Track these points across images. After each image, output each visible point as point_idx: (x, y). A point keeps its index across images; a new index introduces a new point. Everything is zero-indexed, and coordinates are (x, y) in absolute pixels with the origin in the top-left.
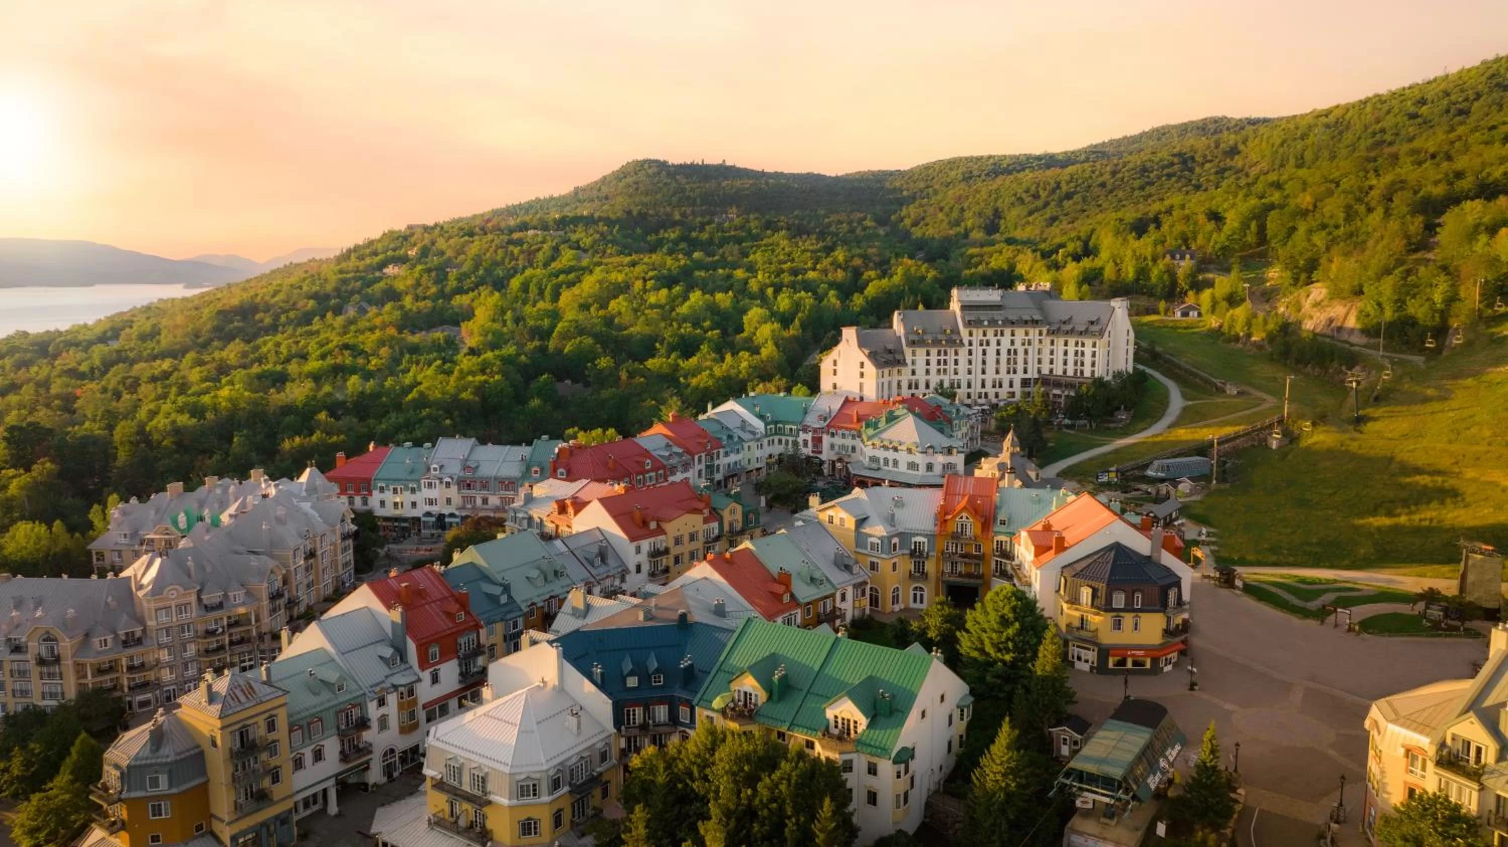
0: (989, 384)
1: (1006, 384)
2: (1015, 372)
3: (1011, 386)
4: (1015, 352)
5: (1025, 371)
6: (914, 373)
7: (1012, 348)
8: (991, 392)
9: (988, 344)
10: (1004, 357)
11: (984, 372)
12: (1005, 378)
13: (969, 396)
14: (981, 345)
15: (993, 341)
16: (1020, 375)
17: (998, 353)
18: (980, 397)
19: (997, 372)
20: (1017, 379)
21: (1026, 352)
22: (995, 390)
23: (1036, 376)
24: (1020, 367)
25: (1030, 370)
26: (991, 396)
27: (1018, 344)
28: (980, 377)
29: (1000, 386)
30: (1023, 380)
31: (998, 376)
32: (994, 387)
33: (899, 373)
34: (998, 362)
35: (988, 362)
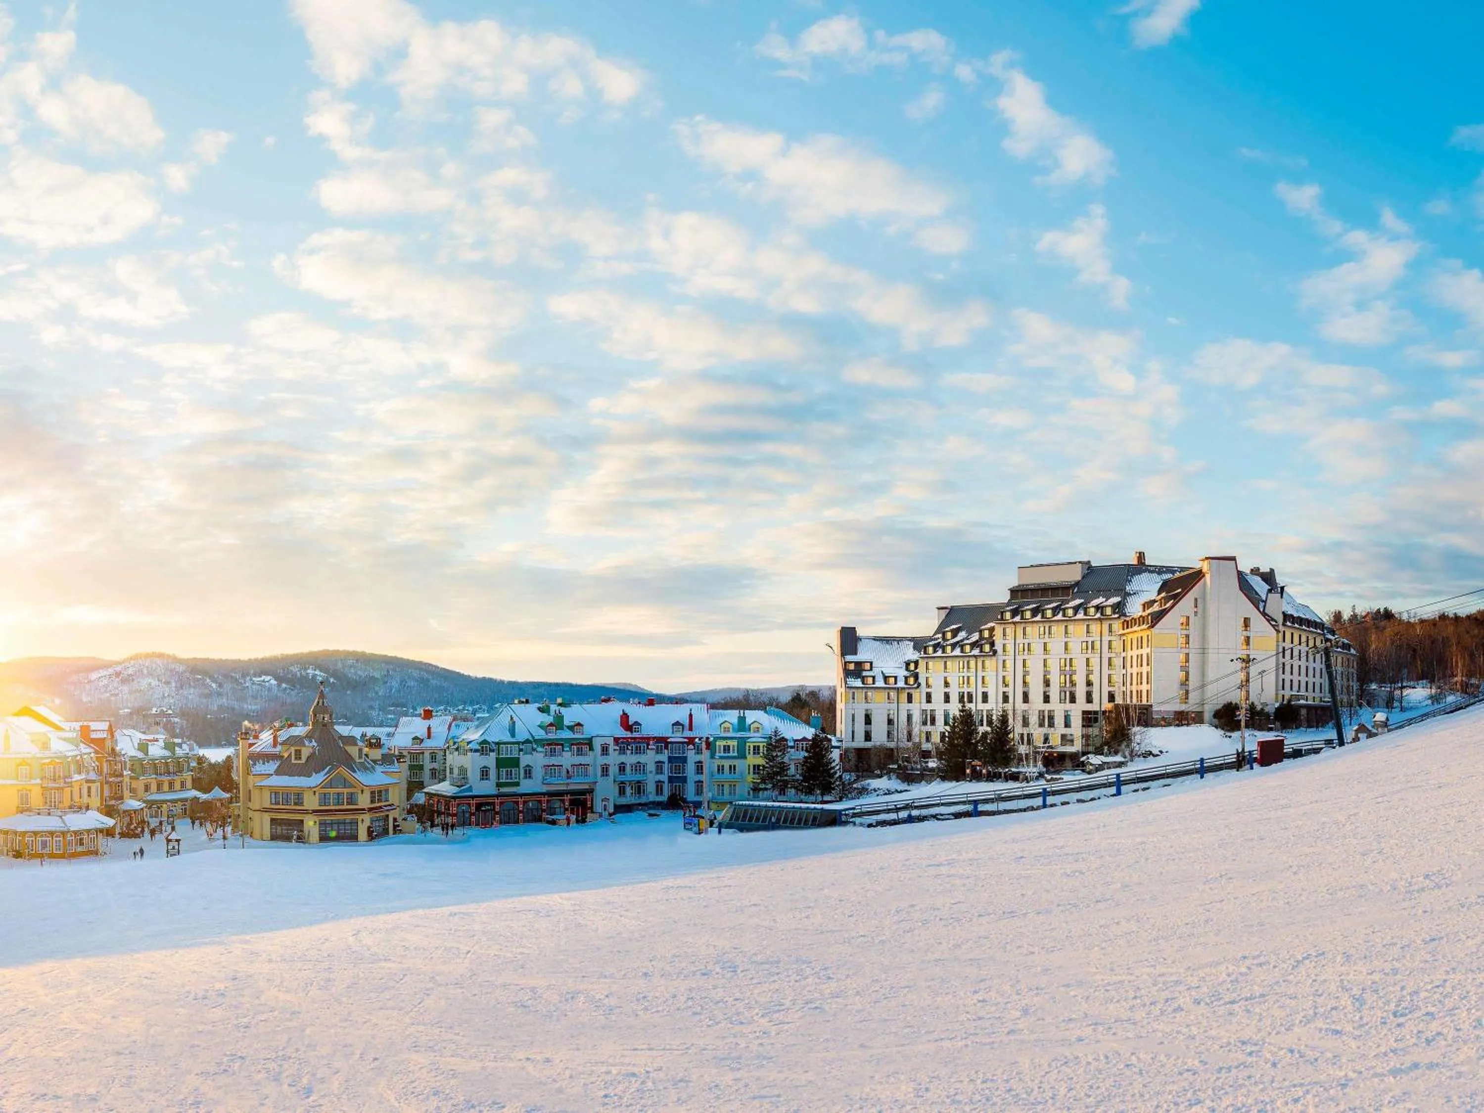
0: (1034, 719)
1: (1059, 720)
2: (1073, 699)
3: (1067, 725)
4: (1072, 664)
5: (1089, 700)
6: (929, 700)
7: (1067, 658)
8: (1038, 733)
9: (1030, 651)
10: (1055, 673)
11: (1026, 700)
12: (1058, 708)
14: (1021, 652)
15: (1037, 648)
16: (1081, 705)
17: (1046, 666)
19: (1047, 699)
20: (1076, 711)
21: (1089, 665)
22: (1044, 730)
23: (1107, 706)
24: (1081, 692)
25: (1095, 696)
26: (1038, 742)
27: (1075, 651)
28: (1021, 706)
29: (1051, 725)
30: (1085, 713)
31: (1047, 707)
32: (1041, 725)
33: (910, 699)
34: (1046, 682)
35: (1031, 681)
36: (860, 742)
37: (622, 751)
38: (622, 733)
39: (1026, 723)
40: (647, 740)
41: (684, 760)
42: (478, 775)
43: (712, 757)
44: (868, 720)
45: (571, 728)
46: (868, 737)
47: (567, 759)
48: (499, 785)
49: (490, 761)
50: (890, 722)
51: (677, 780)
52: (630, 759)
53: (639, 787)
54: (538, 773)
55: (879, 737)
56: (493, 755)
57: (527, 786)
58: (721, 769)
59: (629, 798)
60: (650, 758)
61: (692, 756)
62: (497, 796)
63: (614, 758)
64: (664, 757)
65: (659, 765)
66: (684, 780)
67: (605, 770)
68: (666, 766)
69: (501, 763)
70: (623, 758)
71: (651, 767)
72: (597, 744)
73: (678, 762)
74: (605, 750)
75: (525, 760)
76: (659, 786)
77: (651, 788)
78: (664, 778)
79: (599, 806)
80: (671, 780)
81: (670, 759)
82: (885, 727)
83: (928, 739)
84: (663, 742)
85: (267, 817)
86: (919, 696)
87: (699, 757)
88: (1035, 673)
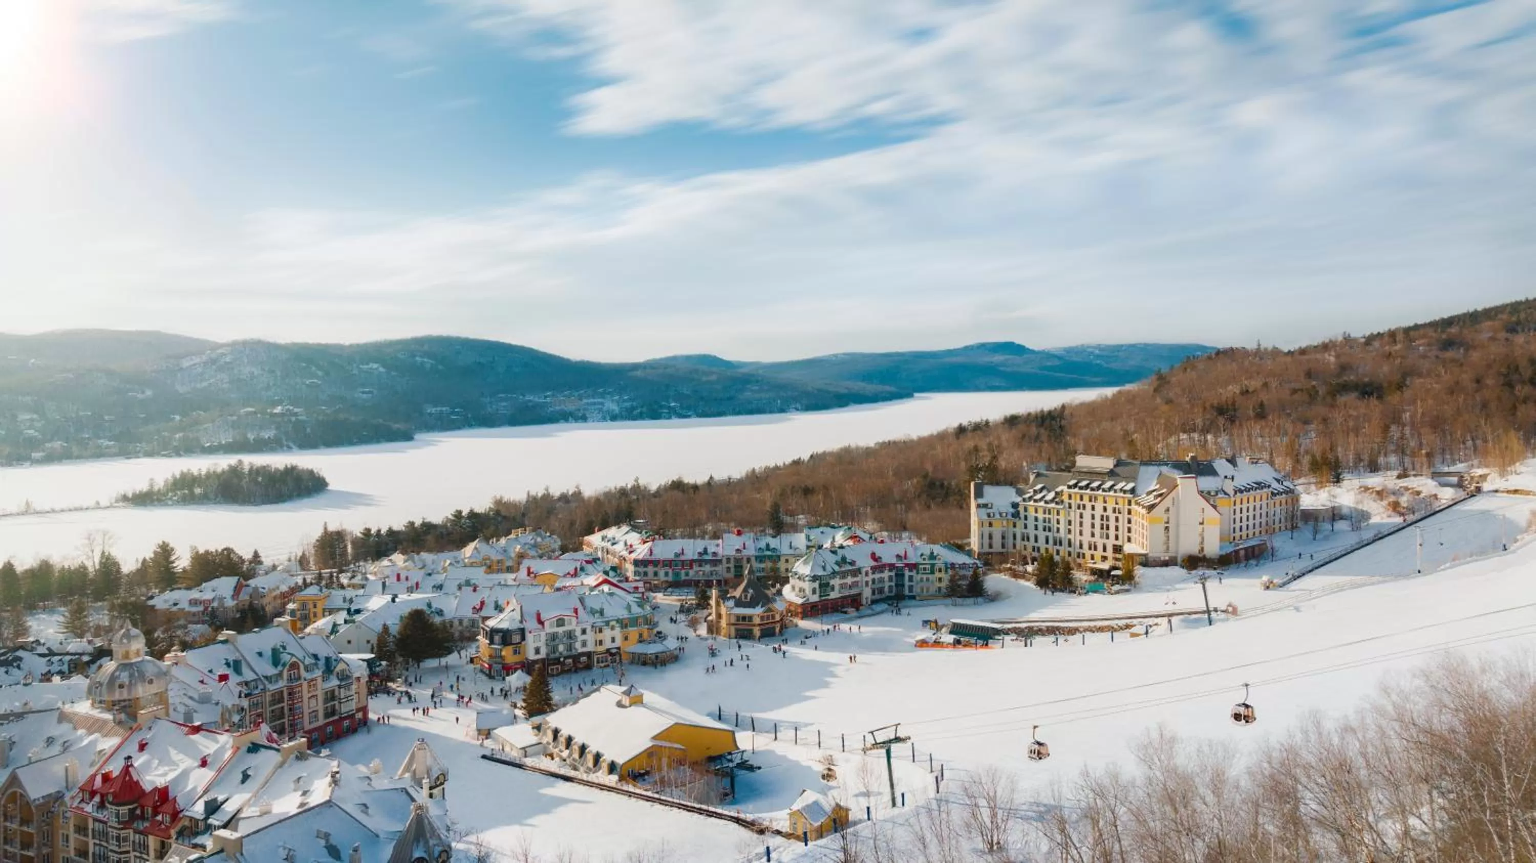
0: (1086, 546)
1: (1100, 547)
2: (1108, 538)
3: (1105, 550)
4: (1108, 518)
5: (1117, 538)
6: (1026, 527)
7: (1105, 514)
9: (1084, 507)
10: (1098, 522)
11: (1081, 534)
12: (1100, 542)
13: (1070, 554)
14: (1079, 508)
16: (1112, 541)
17: (1093, 517)
18: (1078, 557)
19: (1093, 535)
20: (1110, 544)
21: (1117, 519)
22: (1091, 552)
24: (1112, 533)
25: (1120, 537)
26: (1088, 559)
27: (1109, 512)
28: (1078, 537)
29: (1095, 549)
30: (1114, 545)
31: (1093, 539)
32: (1090, 549)
33: (1015, 526)
34: (1093, 526)
35: (1084, 524)
36: (986, 549)
37: (873, 573)
38: (874, 563)
39: (1081, 546)
40: (884, 566)
41: (903, 575)
42: (812, 592)
43: (918, 573)
44: (991, 537)
45: (850, 563)
46: (991, 546)
47: (849, 580)
48: (820, 596)
49: (816, 584)
50: (1003, 538)
51: (900, 585)
52: (877, 576)
53: (881, 591)
54: (837, 588)
55: (997, 547)
56: (818, 582)
57: (833, 595)
58: (922, 580)
59: (877, 597)
60: (886, 574)
61: (907, 573)
62: (820, 601)
63: (871, 577)
64: (893, 574)
65: (890, 579)
66: (903, 585)
67: (867, 583)
68: (894, 579)
69: (821, 585)
70: (874, 576)
71: (886, 579)
72: (864, 571)
73: (900, 575)
74: (867, 574)
75: (831, 582)
76: (890, 587)
77: (886, 589)
78: (893, 584)
79: (864, 602)
80: (897, 585)
81: (896, 575)
82: (1000, 541)
83: (1025, 549)
84: (892, 567)
86: (1020, 524)
87: (911, 574)
88: (1087, 520)
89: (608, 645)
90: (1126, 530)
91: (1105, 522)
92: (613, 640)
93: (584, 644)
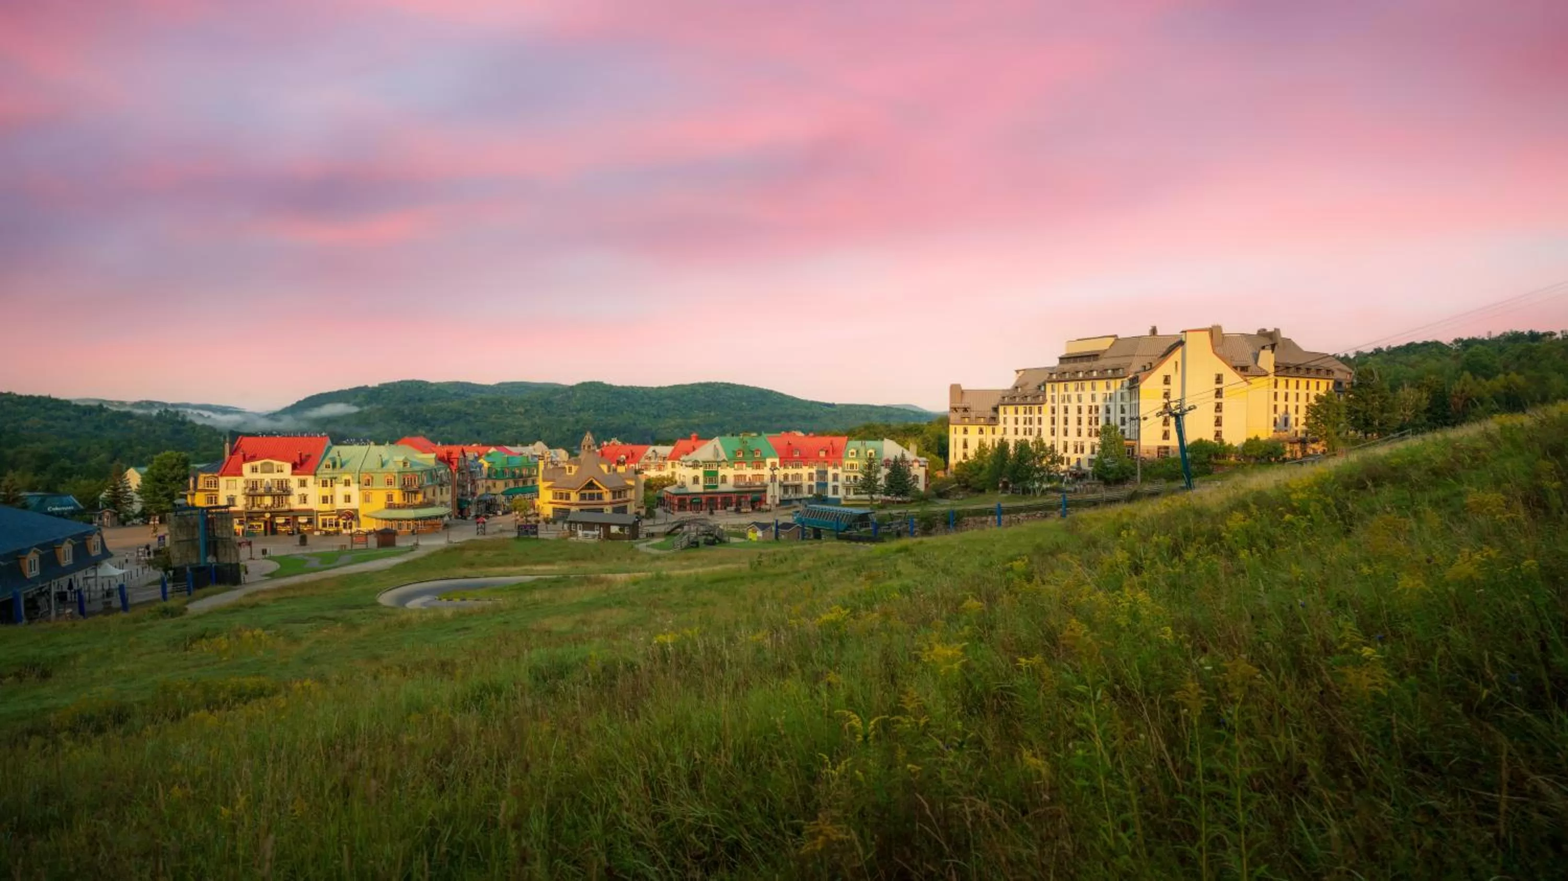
0: (1071, 449)
6: (1005, 432)
7: (1094, 404)
8: (1073, 458)
9: (1069, 400)
10: (1085, 416)
11: (1066, 433)
12: (1087, 442)
14: (1063, 401)
22: (1077, 455)
28: (1063, 438)
29: (1082, 451)
31: (1079, 439)
32: (1076, 452)
33: (993, 432)
34: (1080, 421)
35: (1069, 421)
37: (785, 468)
39: (1066, 450)
41: (826, 472)
42: (692, 480)
43: (843, 471)
44: (965, 446)
45: (752, 452)
46: (965, 456)
48: (705, 487)
49: (700, 472)
50: (980, 445)
51: (823, 485)
53: (797, 488)
54: (730, 479)
56: (701, 469)
57: (722, 488)
58: (848, 479)
59: (790, 496)
60: (805, 471)
61: (831, 471)
62: (704, 493)
63: (780, 472)
64: (813, 470)
65: (811, 475)
66: (826, 485)
67: (775, 478)
68: (815, 476)
69: (706, 473)
70: (786, 471)
71: (805, 477)
72: (769, 462)
73: (822, 473)
74: (774, 467)
75: (721, 472)
76: (811, 487)
77: (805, 489)
78: (813, 483)
79: (769, 501)
80: (818, 484)
81: (818, 472)
82: (976, 450)
85: (551, 506)
86: (998, 429)
87: (835, 471)
88: (1073, 416)
89: (340, 504)
90: (1119, 410)
91: (1094, 415)
92: (348, 499)
93: (304, 499)
